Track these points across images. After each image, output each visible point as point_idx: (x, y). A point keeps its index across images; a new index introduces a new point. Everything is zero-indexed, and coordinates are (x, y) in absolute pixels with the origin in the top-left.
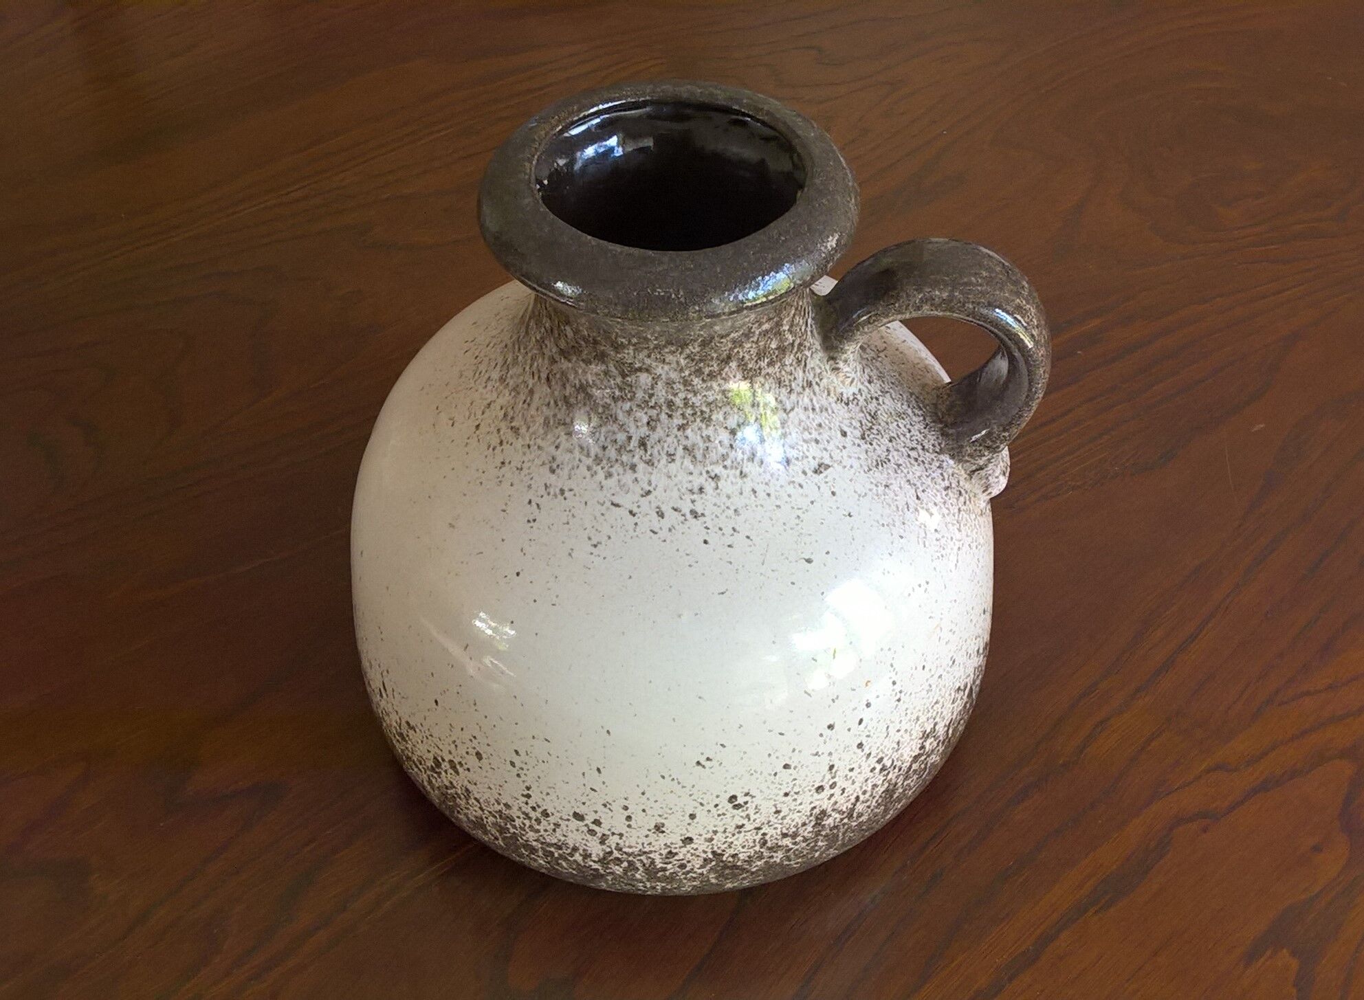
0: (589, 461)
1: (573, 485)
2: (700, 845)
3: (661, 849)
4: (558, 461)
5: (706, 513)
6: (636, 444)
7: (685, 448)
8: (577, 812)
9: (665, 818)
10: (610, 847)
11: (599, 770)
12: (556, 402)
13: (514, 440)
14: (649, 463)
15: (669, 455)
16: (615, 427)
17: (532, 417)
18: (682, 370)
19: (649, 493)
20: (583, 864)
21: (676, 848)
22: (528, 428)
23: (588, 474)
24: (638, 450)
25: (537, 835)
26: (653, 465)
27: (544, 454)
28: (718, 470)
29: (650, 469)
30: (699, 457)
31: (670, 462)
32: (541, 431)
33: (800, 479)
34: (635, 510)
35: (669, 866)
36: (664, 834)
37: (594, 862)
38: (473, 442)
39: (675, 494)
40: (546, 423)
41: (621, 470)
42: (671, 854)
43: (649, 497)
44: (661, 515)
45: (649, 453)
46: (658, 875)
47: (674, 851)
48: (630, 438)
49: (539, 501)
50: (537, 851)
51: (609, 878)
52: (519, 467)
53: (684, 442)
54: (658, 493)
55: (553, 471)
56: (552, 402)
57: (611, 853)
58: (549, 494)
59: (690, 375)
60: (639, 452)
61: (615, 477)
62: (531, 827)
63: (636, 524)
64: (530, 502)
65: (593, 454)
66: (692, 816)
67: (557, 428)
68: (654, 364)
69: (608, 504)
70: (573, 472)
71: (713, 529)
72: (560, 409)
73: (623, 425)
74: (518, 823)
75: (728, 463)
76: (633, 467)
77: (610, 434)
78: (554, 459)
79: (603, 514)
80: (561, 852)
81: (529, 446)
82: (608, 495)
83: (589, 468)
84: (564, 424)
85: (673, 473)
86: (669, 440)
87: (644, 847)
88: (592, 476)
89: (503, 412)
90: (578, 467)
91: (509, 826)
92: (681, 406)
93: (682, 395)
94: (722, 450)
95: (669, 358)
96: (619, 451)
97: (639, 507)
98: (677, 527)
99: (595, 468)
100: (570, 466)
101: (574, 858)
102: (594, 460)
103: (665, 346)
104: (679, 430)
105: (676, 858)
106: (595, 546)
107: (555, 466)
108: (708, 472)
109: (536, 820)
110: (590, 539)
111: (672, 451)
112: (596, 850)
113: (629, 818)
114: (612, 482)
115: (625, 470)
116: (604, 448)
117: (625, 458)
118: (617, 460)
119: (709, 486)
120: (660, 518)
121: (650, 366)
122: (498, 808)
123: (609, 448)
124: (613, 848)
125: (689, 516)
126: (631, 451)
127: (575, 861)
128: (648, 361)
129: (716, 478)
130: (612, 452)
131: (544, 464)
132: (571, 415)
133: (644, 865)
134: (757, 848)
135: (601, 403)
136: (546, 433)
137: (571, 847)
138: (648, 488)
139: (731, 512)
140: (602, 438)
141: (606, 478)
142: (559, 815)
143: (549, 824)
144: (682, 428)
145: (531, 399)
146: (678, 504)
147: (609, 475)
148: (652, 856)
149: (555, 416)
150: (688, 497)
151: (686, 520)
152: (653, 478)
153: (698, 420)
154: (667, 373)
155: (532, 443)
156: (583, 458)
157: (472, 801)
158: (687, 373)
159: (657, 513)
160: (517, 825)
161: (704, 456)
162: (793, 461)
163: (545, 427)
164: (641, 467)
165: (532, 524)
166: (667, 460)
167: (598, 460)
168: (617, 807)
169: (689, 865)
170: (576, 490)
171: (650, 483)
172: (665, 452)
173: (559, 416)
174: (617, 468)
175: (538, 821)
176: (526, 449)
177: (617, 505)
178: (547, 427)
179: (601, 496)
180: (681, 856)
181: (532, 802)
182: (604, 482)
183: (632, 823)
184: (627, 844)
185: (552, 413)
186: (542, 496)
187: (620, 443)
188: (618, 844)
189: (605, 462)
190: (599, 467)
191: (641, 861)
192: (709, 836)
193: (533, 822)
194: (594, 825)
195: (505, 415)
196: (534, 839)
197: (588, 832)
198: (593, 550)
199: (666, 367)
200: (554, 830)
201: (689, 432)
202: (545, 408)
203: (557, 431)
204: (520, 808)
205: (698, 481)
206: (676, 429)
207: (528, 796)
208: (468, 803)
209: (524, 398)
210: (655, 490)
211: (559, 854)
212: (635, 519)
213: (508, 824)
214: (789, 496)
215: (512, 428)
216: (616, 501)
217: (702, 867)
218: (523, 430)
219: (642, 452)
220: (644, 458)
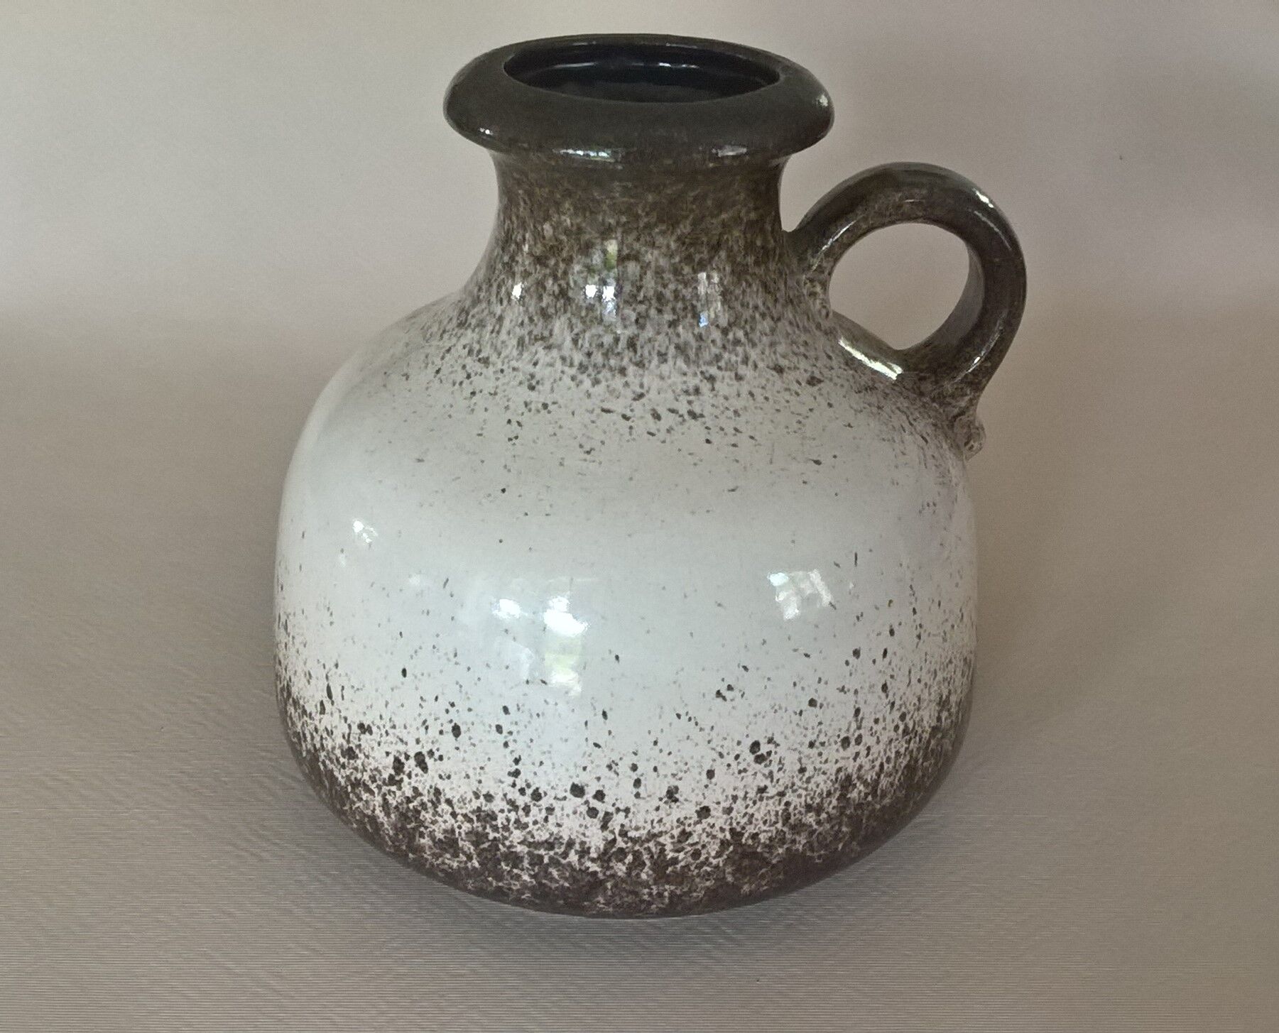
0: (573, 371)
1: (556, 396)
2: (718, 819)
3: (672, 829)
4: (538, 377)
5: (705, 414)
6: (625, 346)
7: (677, 347)
8: (576, 783)
9: (680, 779)
10: (612, 832)
11: (604, 714)
12: (531, 319)
13: (484, 371)
14: (640, 364)
15: (660, 354)
16: (600, 330)
17: (503, 342)
18: (672, 256)
19: (641, 396)
20: (578, 867)
21: (689, 825)
22: (499, 354)
23: (572, 384)
24: (626, 351)
25: (524, 833)
26: (644, 365)
27: (521, 374)
28: (713, 370)
29: (641, 372)
30: (692, 354)
31: (663, 363)
32: (515, 353)
33: (795, 387)
34: (629, 413)
35: (681, 855)
36: (678, 804)
37: (593, 860)
38: (436, 383)
39: (670, 395)
40: (521, 342)
41: (609, 375)
42: (685, 835)
43: (643, 400)
44: (657, 417)
45: (639, 354)
46: (668, 872)
47: (688, 829)
48: (617, 340)
49: (519, 419)
50: (521, 859)
51: (609, 885)
52: (493, 392)
53: (675, 340)
54: (652, 395)
55: (532, 388)
56: (526, 320)
57: (614, 840)
58: (530, 410)
59: (680, 262)
60: (628, 354)
61: (604, 384)
62: (517, 821)
63: (631, 428)
64: (509, 422)
65: (576, 363)
66: (710, 774)
67: (533, 344)
68: (643, 249)
69: (598, 411)
70: (555, 385)
71: (714, 430)
72: (536, 325)
73: (609, 326)
74: (500, 820)
75: (722, 364)
76: (623, 371)
77: (595, 338)
78: (532, 376)
79: (593, 422)
80: (552, 853)
81: (502, 371)
82: (597, 402)
83: (573, 378)
84: (543, 338)
85: (666, 374)
86: (660, 338)
87: (653, 828)
88: (578, 385)
89: (467, 350)
90: (560, 379)
91: (488, 830)
92: (672, 299)
93: (672, 286)
94: (715, 350)
95: (660, 240)
96: (606, 355)
97: (632, 410)
98: (675, 428)
99: (580, 377)
100: (552, 380)
101: (568, 860)
102: (578, 369)
103: (656, 225)
104: (670, 327)
105: (690, 841)
106: (588, 452)
107: (534, 383)
108: (702, 373)
109: (523, 809)
110: (581, 446)
111: (663, 351)
112: (596, 840)
113: (637, 783)
114: (600, 389)
115: (614, 376)
116: (589, 354)
117: (612, 362)
118: (604, 366)
119: (705, 387)
120: (656, 420)
121: (638, 252)
122: (475, 804)
123: (595, 353)
124: (617, 832)
125: (686, 417)
126: (619, 354)
127: (569, 864)
128: (637, 246)
129: (712, 379)
130: (598, 358)
131: (521, 383)
132: (549, 327)
133: (652, 857)
134: (779, 826)
135: (584, 305)
136: (521, 354)
137: (565, 842)
138: (639, 390)
139: (730, 413)
140: (587, 345)
141: (593, 385)
142: (552, 793)
143: (540, 810)
144: (673, 324)
145: (501, 326)
146: (675, 406)
147: (596, 382)
148: (661, 840)
149: (530, 333)
150: (684, 398)
151: (684, 420)
152: (646, 381)
153: (689, 315)
154: (657, 260)
155: (505, 367)
156: (566, 369)
157: (444, 806)
158: (677, 259)
159: (653, 415)
160: (500, 826)
161: (697, 355)
162: (786, 370)
163: (520, 348)
164: (631, 369)
165: (514, 441)
166: (659, 360)
167: (583, 368)
168: (624, 768)
169: (704, 852)
170: (561, 401)
171: (642, 386)
172: (656, 351)
173: (535, 333)
174: (605, 374)
175: (527, 810)
176: (500, 375)
177: (608, 411)
178: (523, 346)
179: (589, 404)
180: (695, 838)
181: (520, 783)
182: (591, 390)
183: (641, 790)
184: (634, 825)
185: (526, 332)
186: (523, 414)
187: (606, 346)
188: (622, 826)
189: (590, 369)
190: (585, 375)
191: (648, 849)
192: (727, 805)
193: (521, 812)
194: (595, 801)
195: (470, 352)
196: (519, 841)
197: (588, 812)
198: (588, 457)
199: (656, 252)
200: (546, 820)
201: (680, 329)
202: (517, 329)
203: (533, 349)
204: (505, 795)
205: (693, 382)
206: (666, 326)
207: (516, 774)
208: (437, 812)
209: (492, 328)
210: (648, 392)
211: (551, 858)
212: (629, 423)
213: (488, 826)
214: (788, 402)
215: (479, 360)
216: (606, 406)
217: (719, 855)
218: (494, 358)
219: (631, 354)
220: (634, 360)
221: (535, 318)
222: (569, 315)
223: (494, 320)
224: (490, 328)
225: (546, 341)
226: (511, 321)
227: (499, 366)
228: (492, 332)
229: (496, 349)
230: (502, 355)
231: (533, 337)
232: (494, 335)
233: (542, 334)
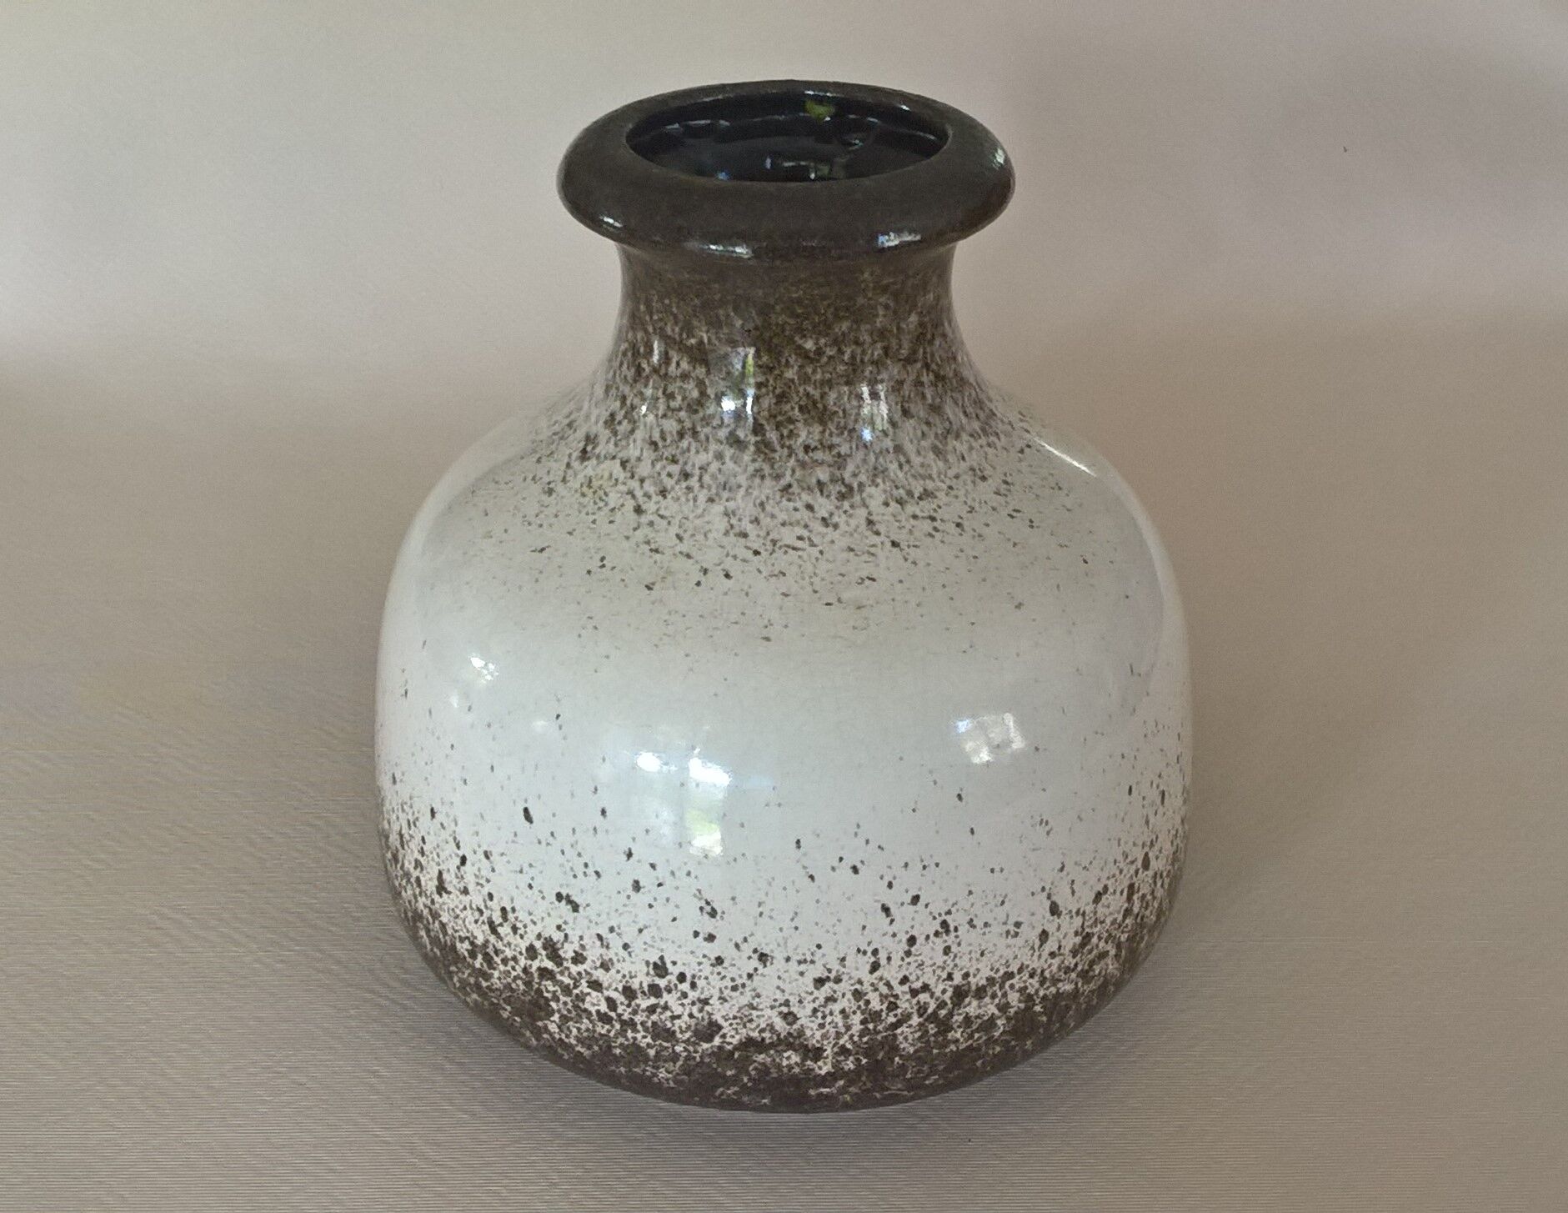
221: (931, 420)
222: (949, 393)
223: (891, 456)
224: (894, 466)
225: (952, 432)
226: (911, 441)
227: (944, 486)
228: (901, 466)
229: (923, 478)
230: (935, 476)
231: (941, 438)
232: (906, 468)
233: (945, 428)
